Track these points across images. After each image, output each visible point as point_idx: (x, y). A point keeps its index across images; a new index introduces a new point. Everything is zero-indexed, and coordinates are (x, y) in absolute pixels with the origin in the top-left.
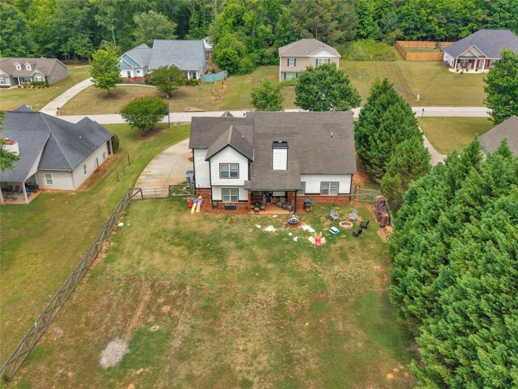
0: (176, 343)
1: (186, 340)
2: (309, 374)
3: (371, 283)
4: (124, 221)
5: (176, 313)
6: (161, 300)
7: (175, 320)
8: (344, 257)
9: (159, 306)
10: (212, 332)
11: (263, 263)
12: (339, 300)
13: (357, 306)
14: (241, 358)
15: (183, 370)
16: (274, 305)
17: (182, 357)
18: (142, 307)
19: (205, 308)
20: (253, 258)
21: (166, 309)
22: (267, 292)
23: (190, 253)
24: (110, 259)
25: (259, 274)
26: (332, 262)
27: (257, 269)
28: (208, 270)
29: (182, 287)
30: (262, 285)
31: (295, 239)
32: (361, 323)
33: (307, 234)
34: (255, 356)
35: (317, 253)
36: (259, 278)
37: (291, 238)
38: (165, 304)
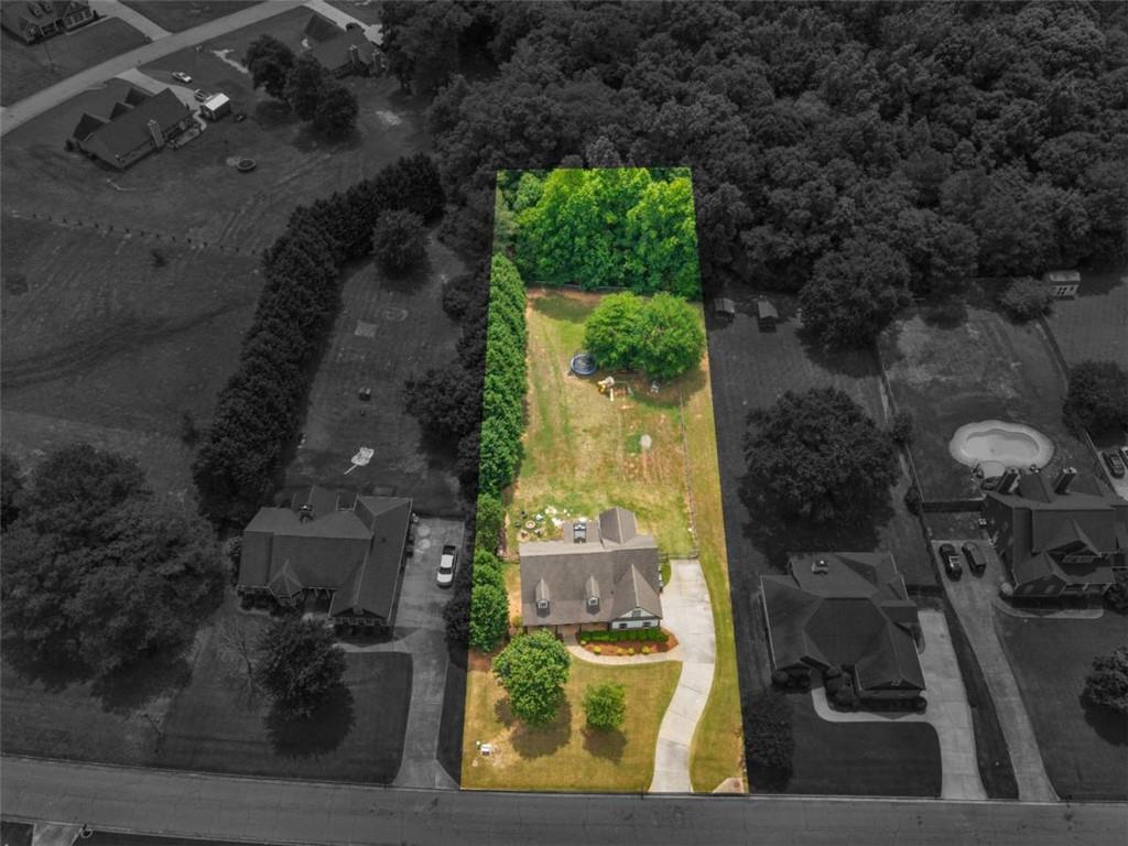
0: (620, 447)
1: (615, 450)
2: (559, 436)
3: (523, 483)
4: (689, 533)
5: (626, 464)
6: (636, 471)
7: (625, 460)
8: (535, 500)
9: (636, 467)
10: (605, 454)
11: (585, 495)
12: (542, 473)
13: (534, 469)
14: (589, 442)
15: (613, 436)
16: (576, 470)
17: (615, 441)
18: (645, 465)
19: (612, 467)
20: (592, 498)
21: (632, 466)
22: (581, 476)
23: (631, 504)
24: (680, 500)
25: (587, 488)
26: (543, 496)
27: (588, 491)
28: (617, 491)
29: (628, 480)
30: (583, 481)
31: (565, 511)
32: (533, 459)
33: (558, 516)
34: (583, 442)
35: (553, 502)
36: (586, 486)
37: (569, 511)
38: (633, 469)
